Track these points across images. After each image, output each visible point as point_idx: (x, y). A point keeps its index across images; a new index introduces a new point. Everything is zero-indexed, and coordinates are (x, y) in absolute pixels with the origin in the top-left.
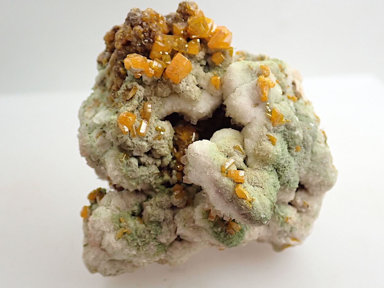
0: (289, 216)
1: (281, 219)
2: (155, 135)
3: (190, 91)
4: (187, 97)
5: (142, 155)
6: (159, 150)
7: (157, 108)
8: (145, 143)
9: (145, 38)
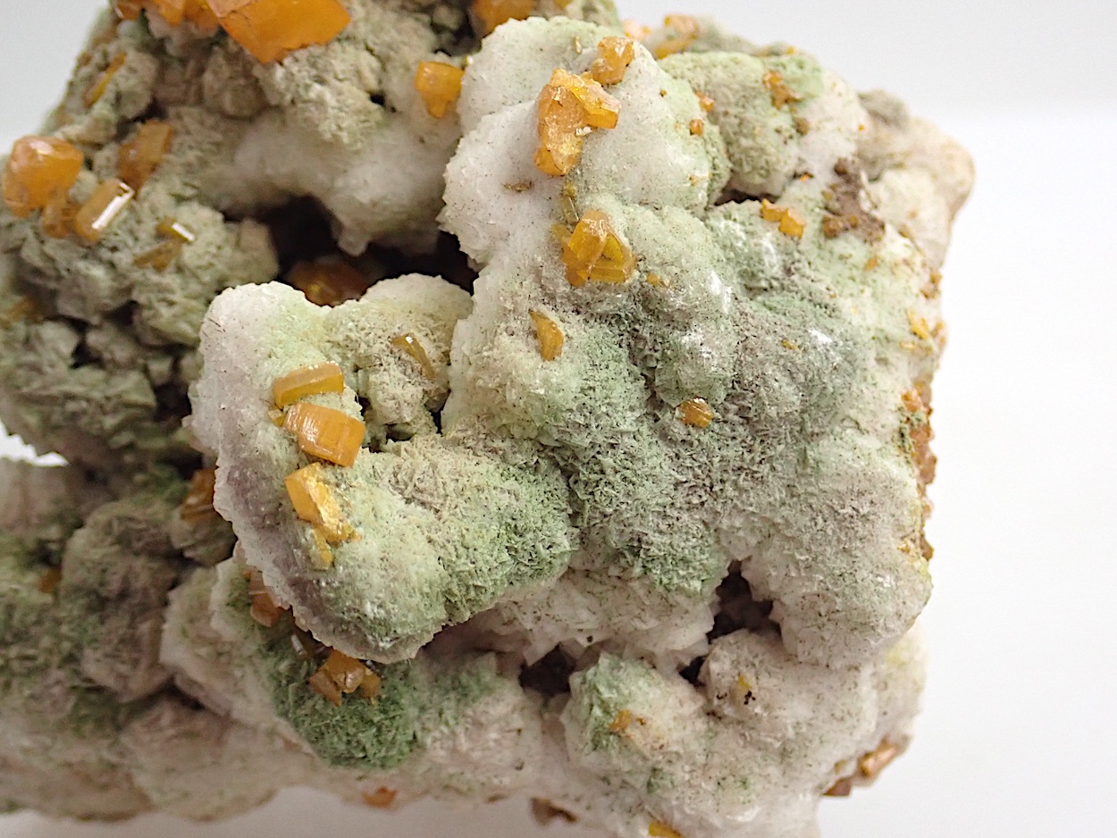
0: (637, 710)
1: (597, 712)
2: (148, 249)
3: (320, 103)
4: (304, 125)
5: (95, 320)
6: (151, 312)
8: (98, 272)
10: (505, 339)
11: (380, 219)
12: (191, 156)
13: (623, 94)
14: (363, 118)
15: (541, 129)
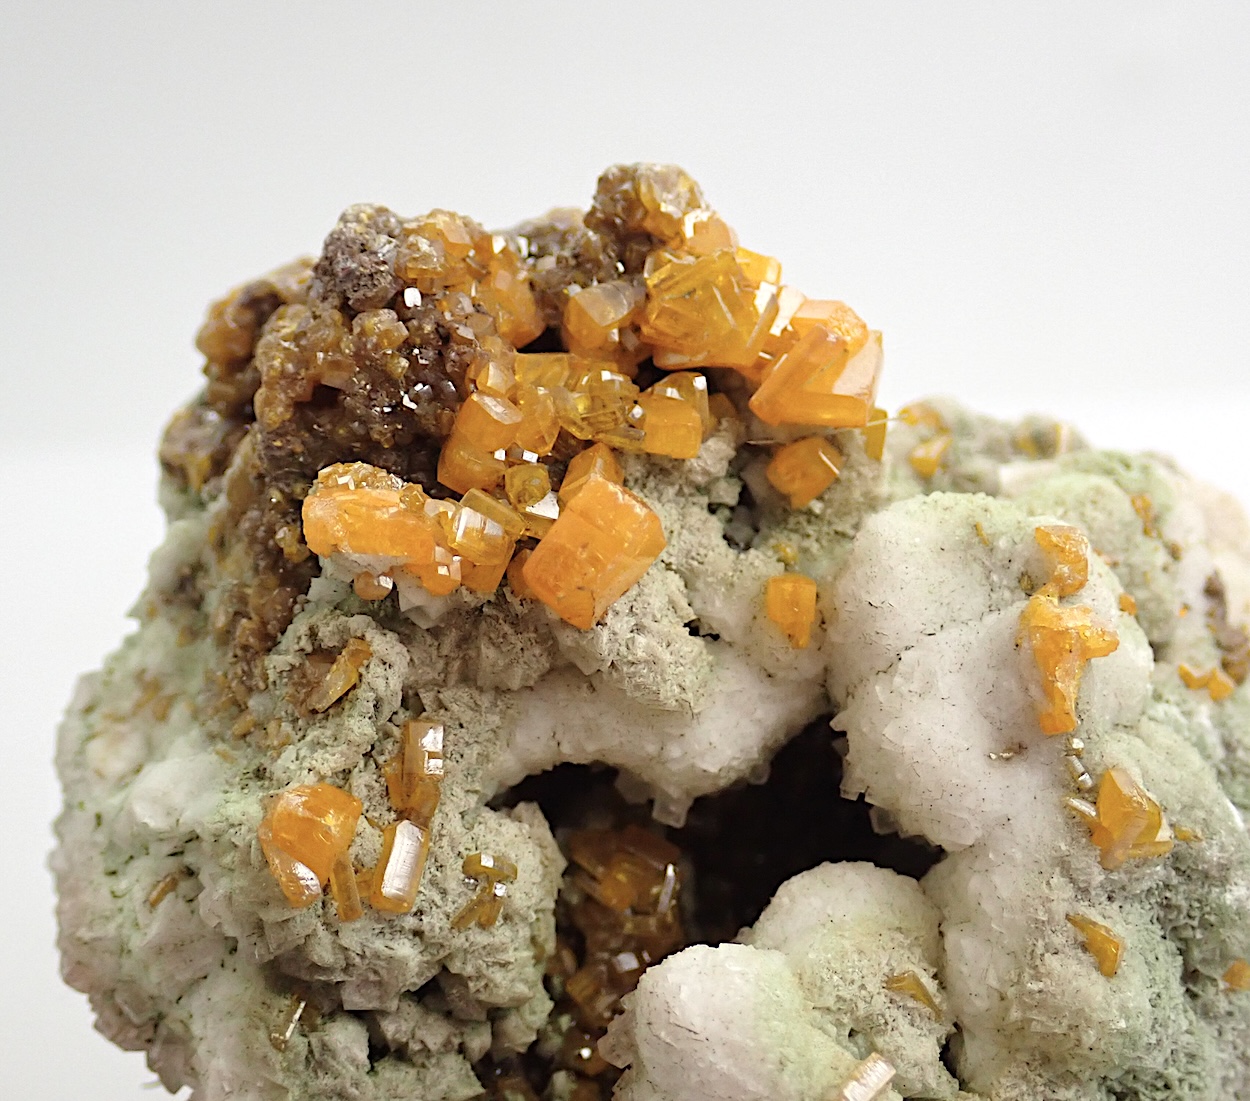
2: (463, 902)
3: (653, 662)
4: (638, 694)
5: (393, 1005)
6: (482, 984)
7: (476, 749)
8: (406, 950)
9: (416, 374)
10: (1051, 962)
13: (1087, 602)
15: (1050, 686)
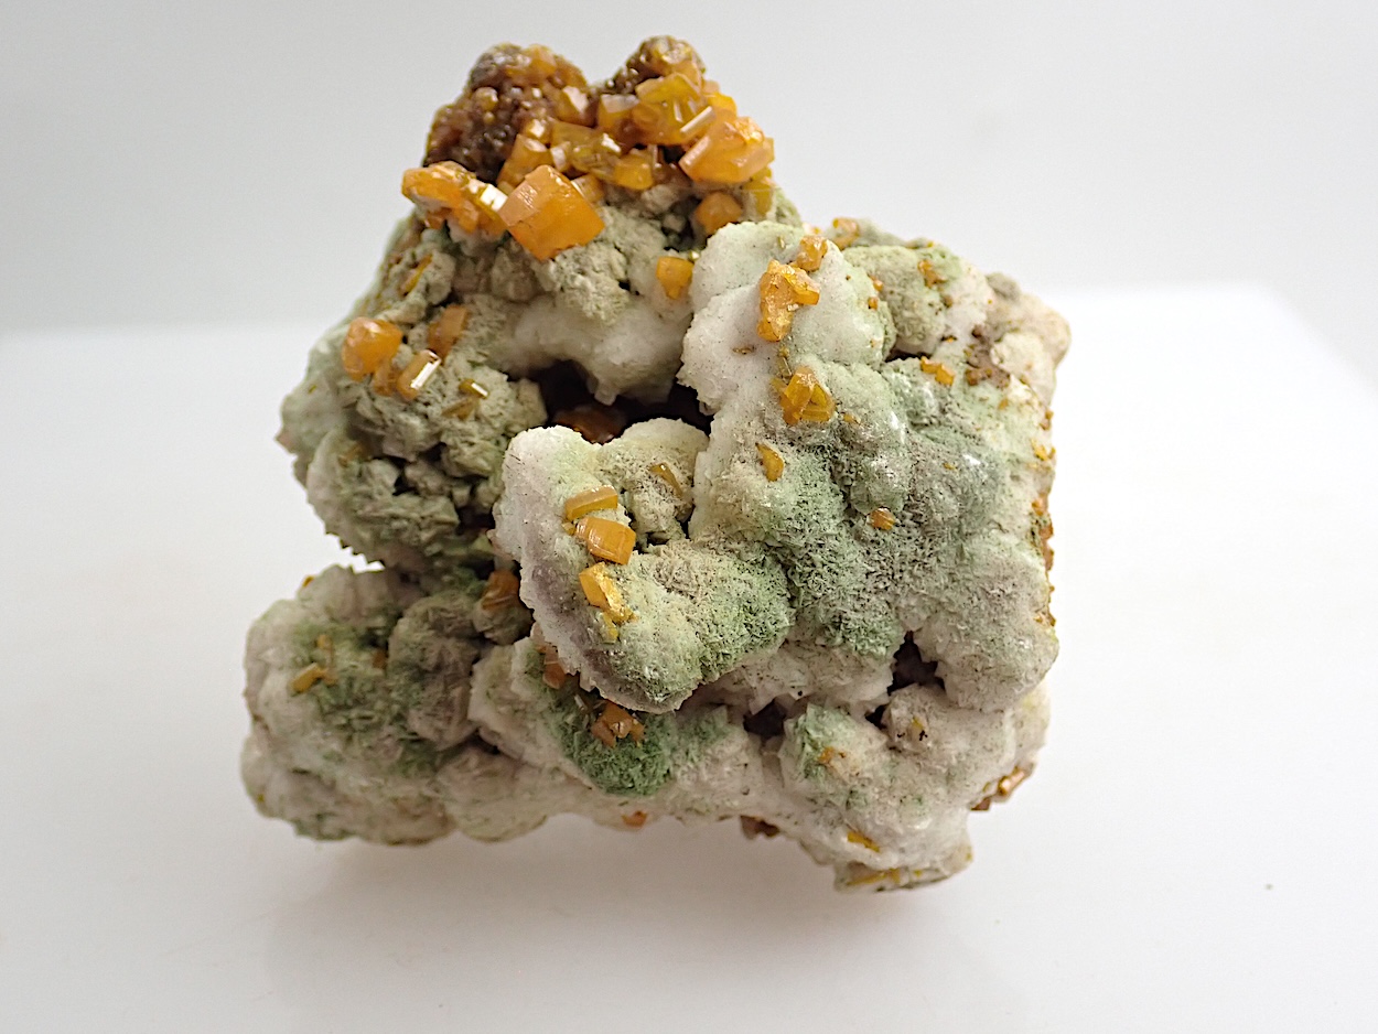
0: (839, 746)
1: (808, 748)
2: (453, 403)
3: (583, 289)
4: (572, 306)
5: (412, 458)
6: (457, 451)
7: (487, 329)
8: (416, 422)
10: (739, 466)
11: (628, 376)
12: (483, 331)
13: (821, 279)
14: (615, 300)
15: (763, 306)
